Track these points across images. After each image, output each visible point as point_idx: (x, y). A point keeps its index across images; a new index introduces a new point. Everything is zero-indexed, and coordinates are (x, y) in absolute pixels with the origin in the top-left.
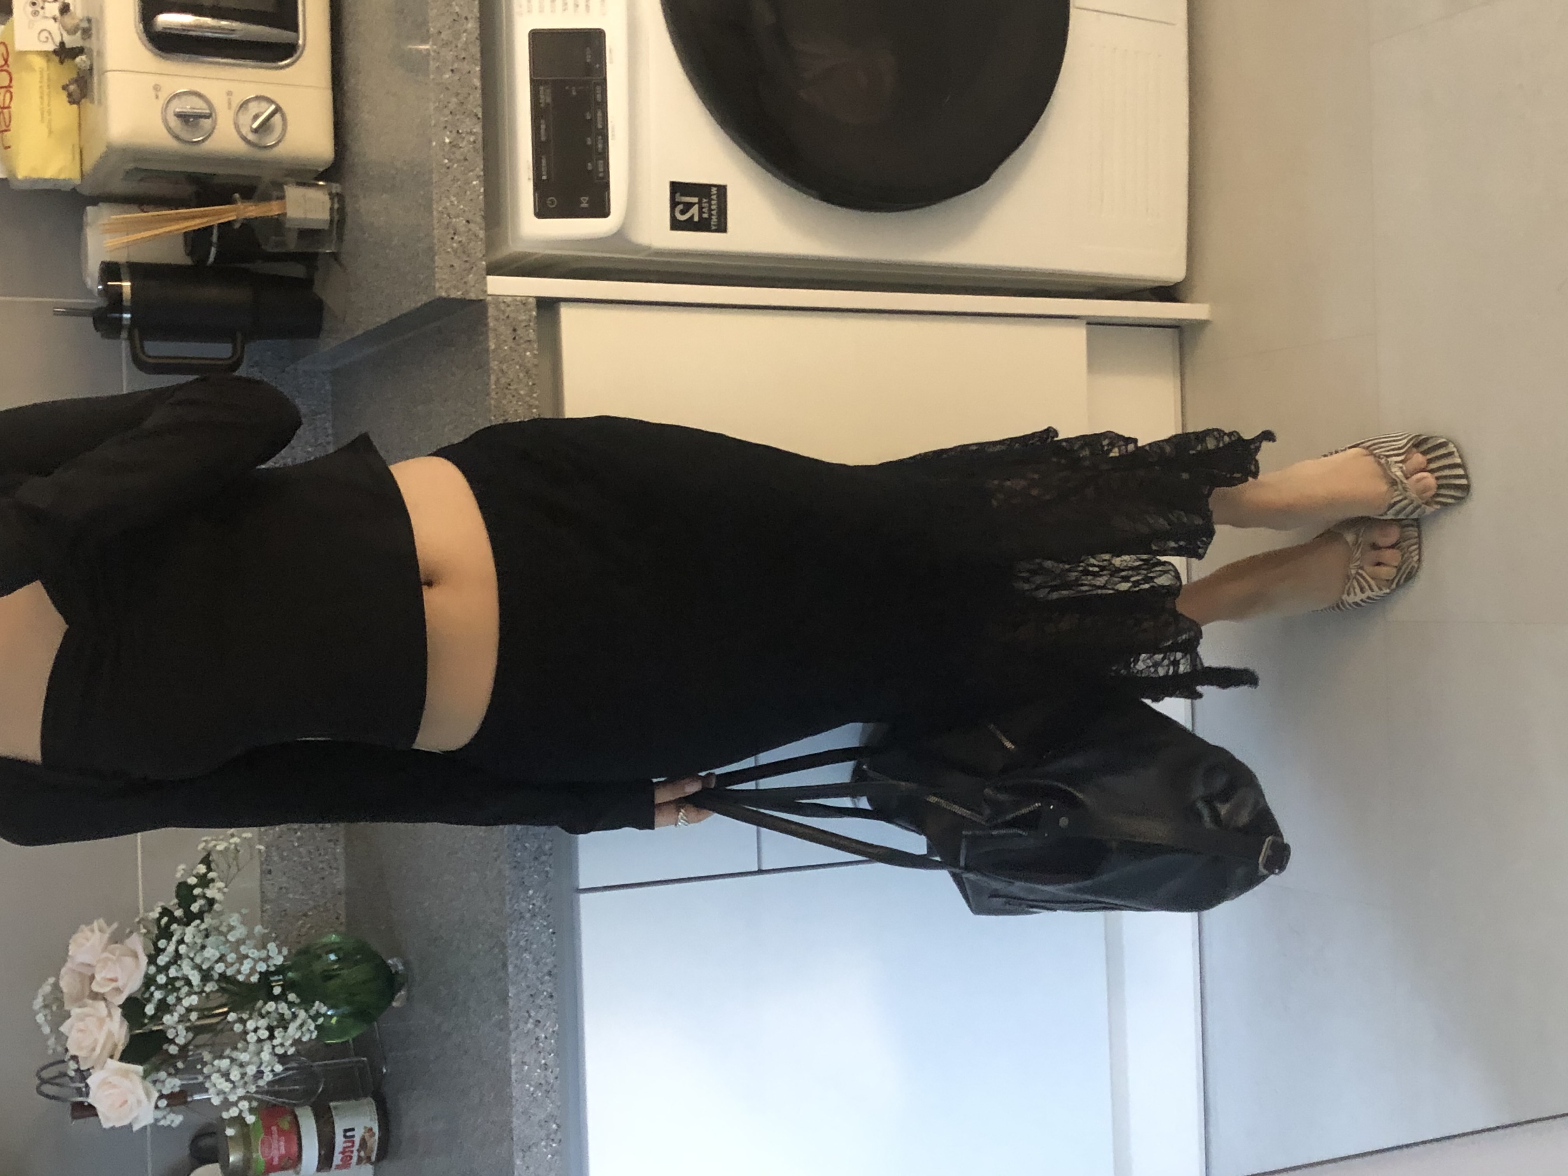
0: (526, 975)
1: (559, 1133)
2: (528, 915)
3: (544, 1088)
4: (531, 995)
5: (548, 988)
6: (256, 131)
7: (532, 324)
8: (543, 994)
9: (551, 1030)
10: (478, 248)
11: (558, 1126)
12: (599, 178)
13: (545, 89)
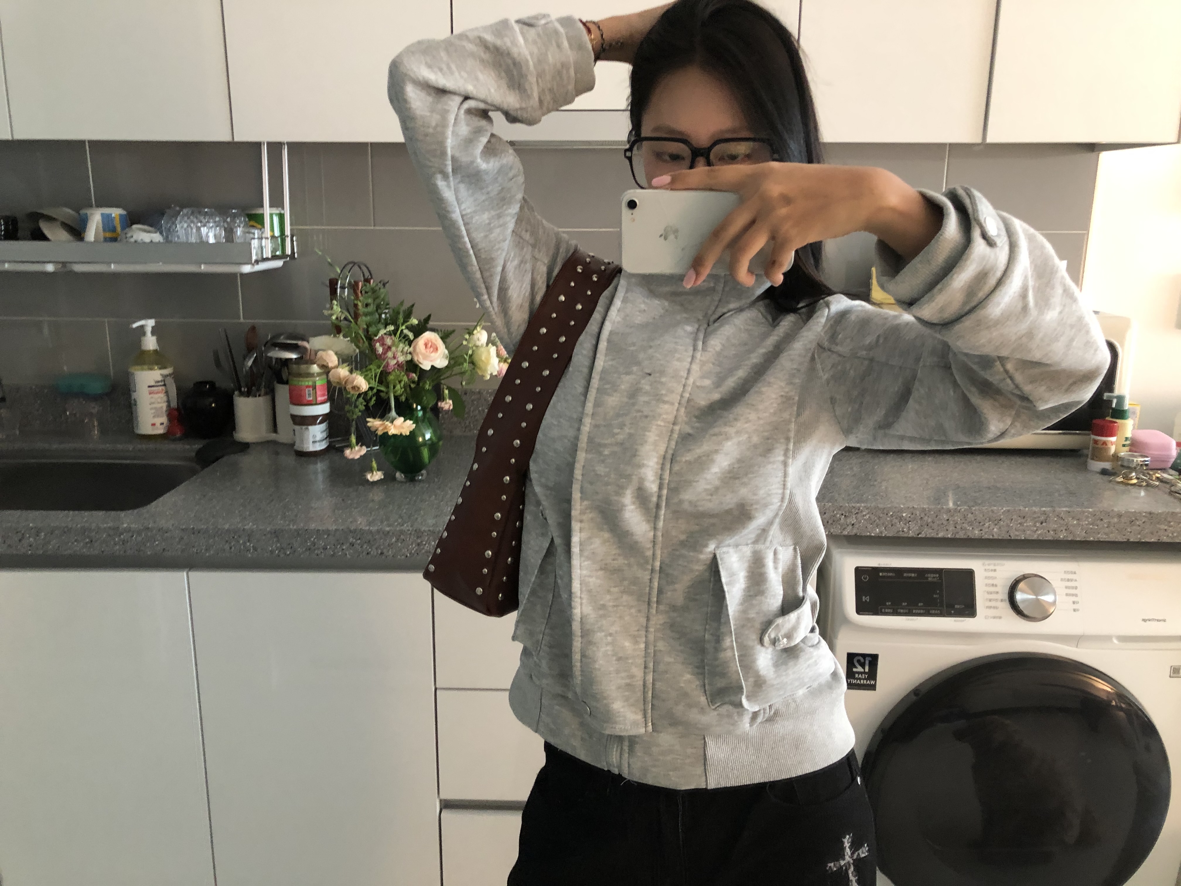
1: (284, 555)
3: (312, 547)
5: (374, 552)
8: (371, 548)
9: (348, 553)
10: (836, 530)
11: (288, 555)
12: (881, 609)
13: (936, 577)
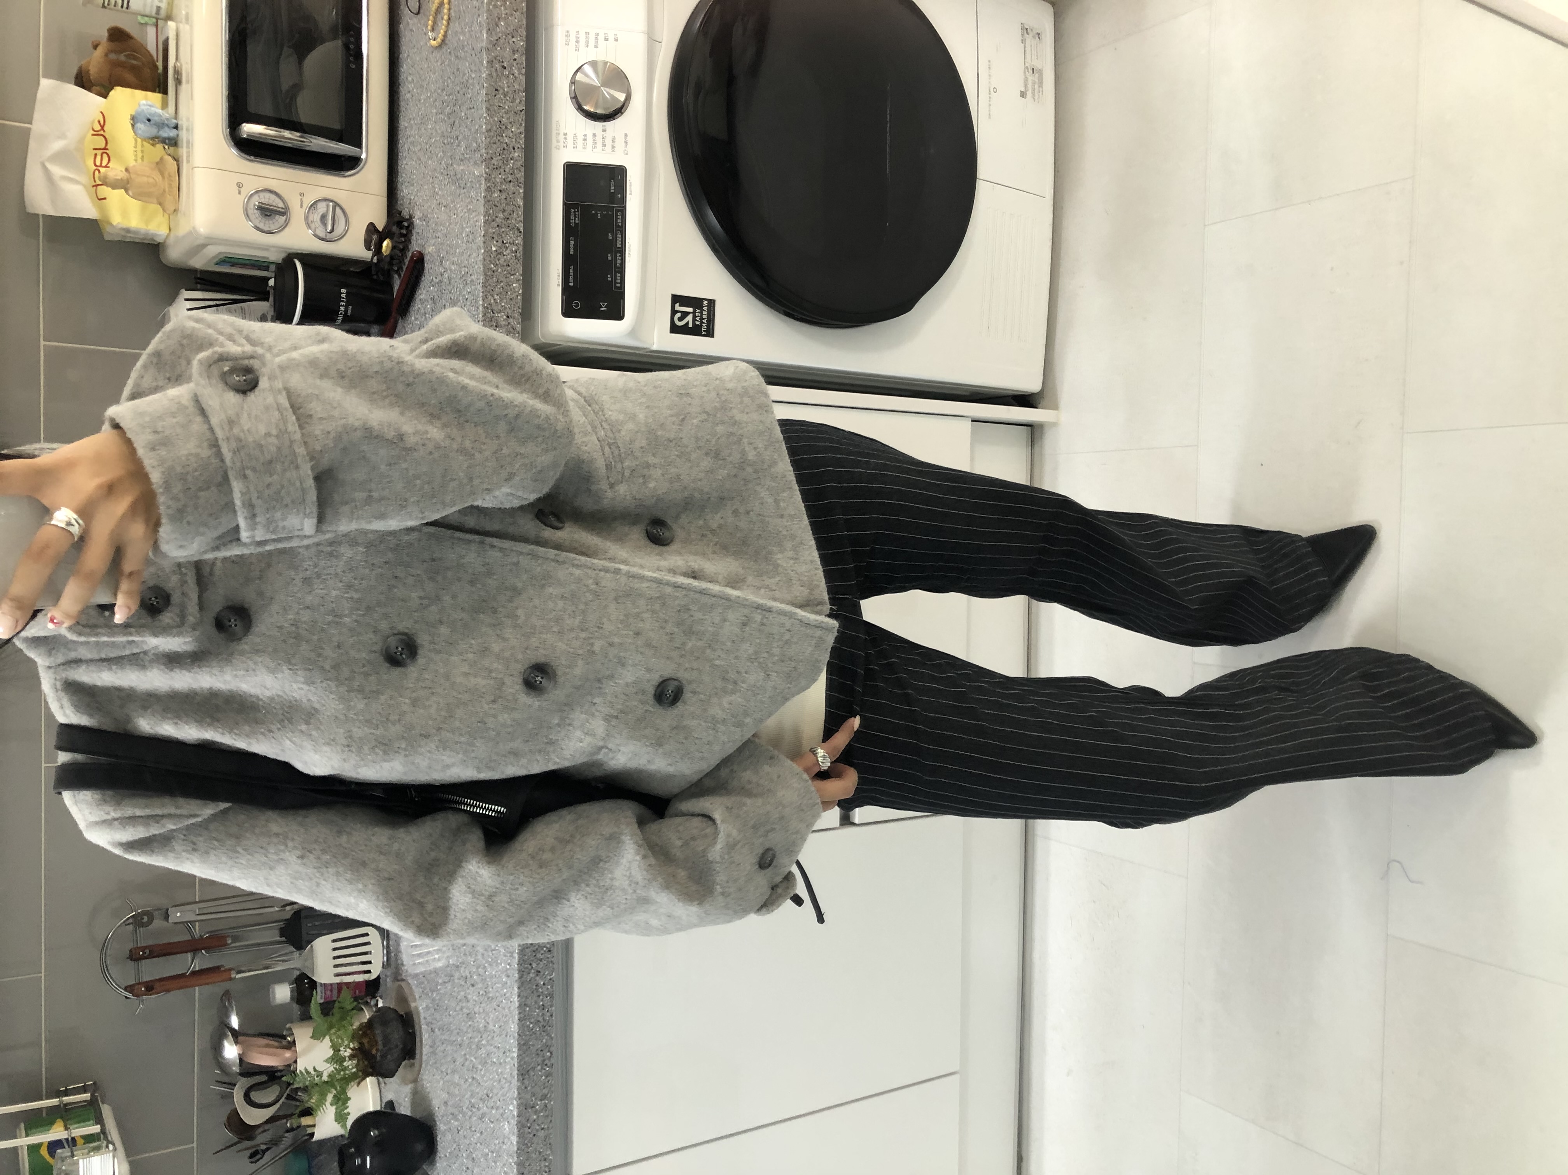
1: (552, 1059)
12: (616, 288)
13: (575, 212)
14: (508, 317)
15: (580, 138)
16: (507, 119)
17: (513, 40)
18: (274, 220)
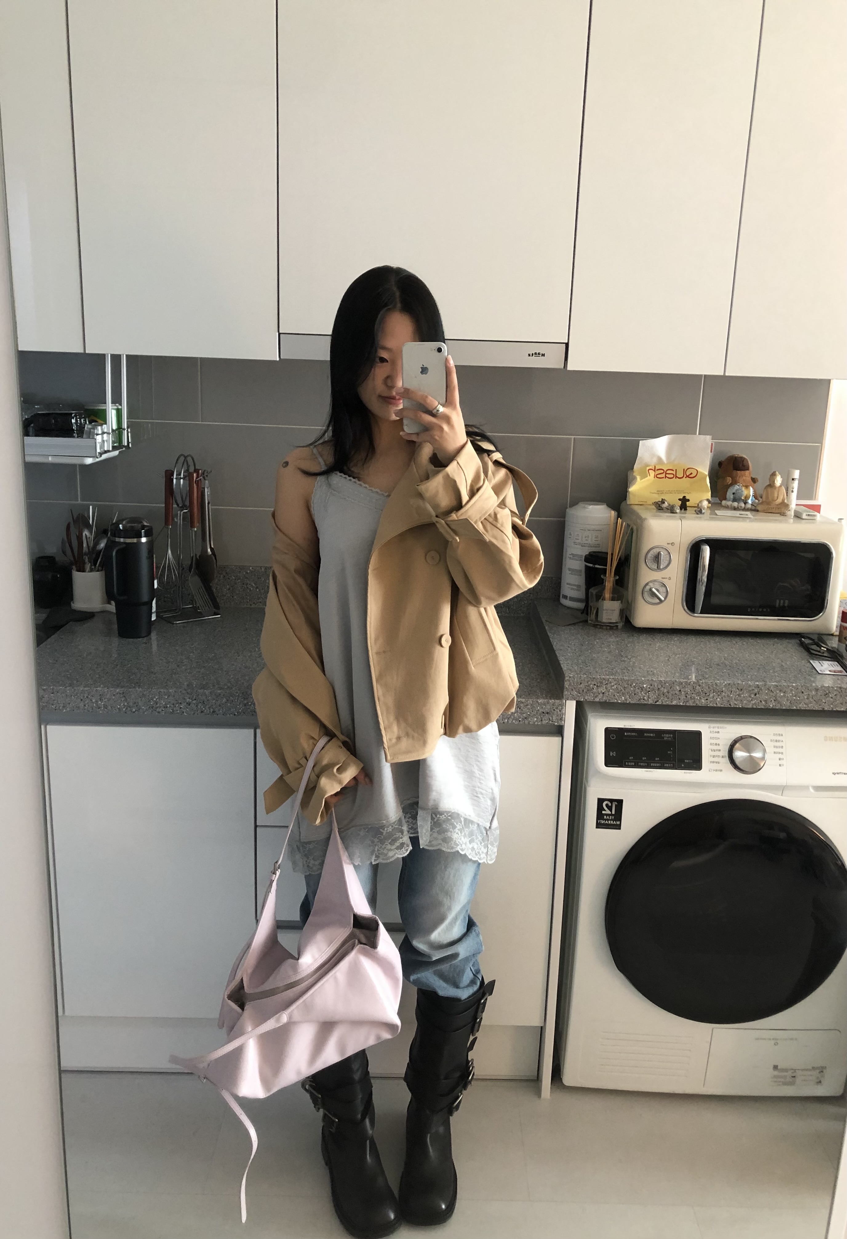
0: (214, 699)
1: (130, 712)
2: (245, 702)
3: (154, 705)
4: (204, 702)
5: (207, 710)
6: (651, 590)
7: (551, 722)
8: (204, 708)
9: (184, 711)
10: (589, 698)
11: (134, 712)
12: (625, 762)
13: (671, 737)
14: (603, 693)
15: (717, 742)
16: (724, 696)
17: (773, 701)
18: (653, 562)
